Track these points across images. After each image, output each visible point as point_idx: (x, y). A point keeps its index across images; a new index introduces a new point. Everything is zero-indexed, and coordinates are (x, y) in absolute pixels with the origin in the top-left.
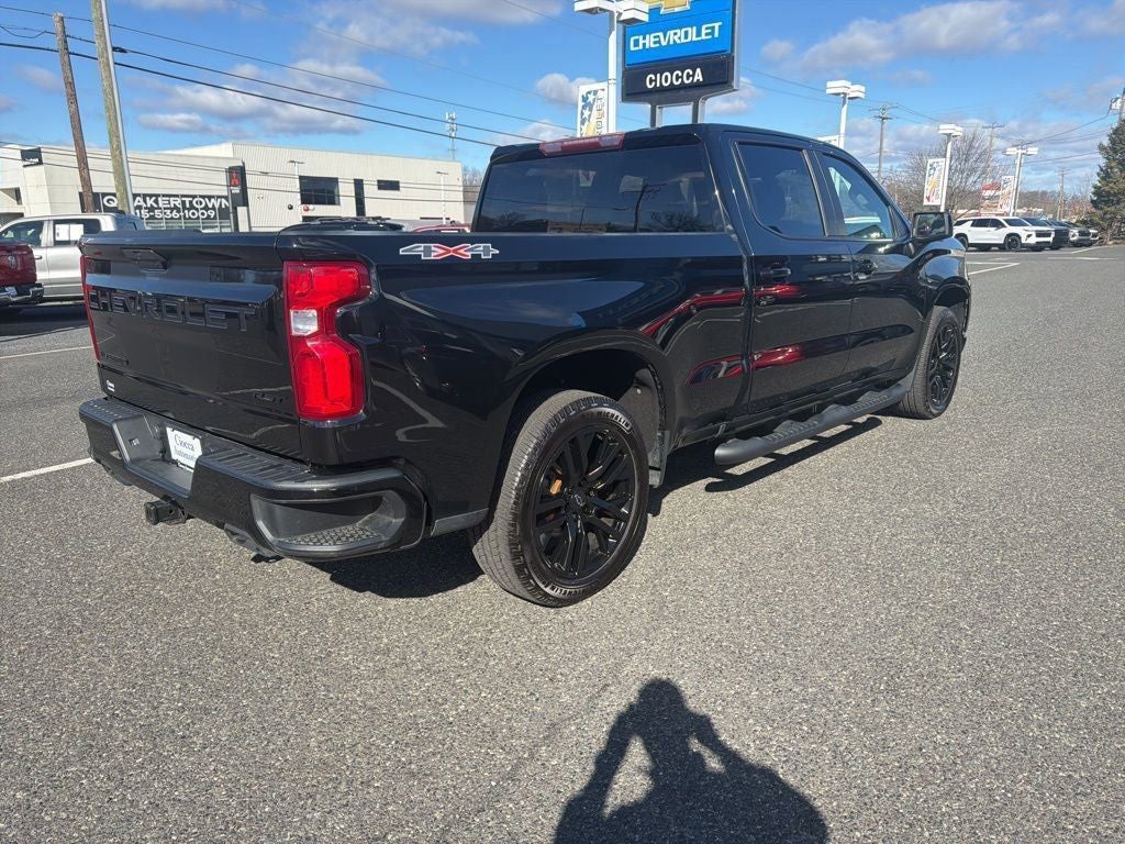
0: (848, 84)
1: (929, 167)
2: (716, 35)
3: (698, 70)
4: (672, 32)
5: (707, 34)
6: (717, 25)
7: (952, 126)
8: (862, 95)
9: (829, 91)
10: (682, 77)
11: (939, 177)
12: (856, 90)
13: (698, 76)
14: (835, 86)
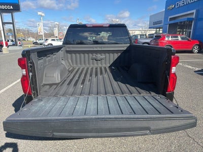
0: (42, 13)
3: (11, 6)
8: (44, 16)
10: (7, 7)
13: (11, 8)
14: (39, 13)
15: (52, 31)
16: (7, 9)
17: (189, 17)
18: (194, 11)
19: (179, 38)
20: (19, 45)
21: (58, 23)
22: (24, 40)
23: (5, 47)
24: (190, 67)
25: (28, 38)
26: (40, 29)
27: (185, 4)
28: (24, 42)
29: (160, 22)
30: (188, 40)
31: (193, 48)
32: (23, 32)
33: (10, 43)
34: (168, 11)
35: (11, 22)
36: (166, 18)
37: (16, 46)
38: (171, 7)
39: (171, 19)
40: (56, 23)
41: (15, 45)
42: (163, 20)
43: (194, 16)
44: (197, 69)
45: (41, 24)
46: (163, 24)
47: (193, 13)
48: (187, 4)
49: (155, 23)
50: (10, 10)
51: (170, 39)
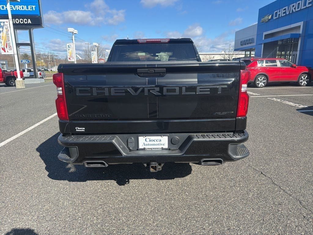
0: (74, 29)
1: (92, 54)
2: (34, 9)
3: (29, 20)
4: (17, 6)
5: (30, 9)
6: (34, 7)
7: (96, 43)
8: (77, 33)
9: (69, 31)
10: (23, 21)
11: (95, 56)
12: (76, 31)
13: (29, 21)
14: (70, 30)
15: (89, 56)
16: (24, 24)
17: (294, 32)
18: (301, 24)
19: (278, 64)
20: (39, 76)
21: (97, 45)
22: (45, 70)
23: (19, 79)
24: (291, 104)
25: (52, 67)
26: (72, 54)
27: (287, 13)
28: (46, 73)
29: (250, 41)
30: (292, 66)
31: (300, 78)
32: (44, 59)
33: (26, 74)
34: (262, 25)
35: (29, 42)
36: (259, 35)
37: (36, 77)
38: (266, 18)
39: (267, 36)
40: (95, 44)
41: (34, 76)
42: (255, 37)
43: (301, 31)
44: (302, 106)
45: (73, 45)
46: (255, 44)
47: (299, 27)
48: (289, 13)
49: (243, 43)
50: (28, 24)
51: (264, 65)
